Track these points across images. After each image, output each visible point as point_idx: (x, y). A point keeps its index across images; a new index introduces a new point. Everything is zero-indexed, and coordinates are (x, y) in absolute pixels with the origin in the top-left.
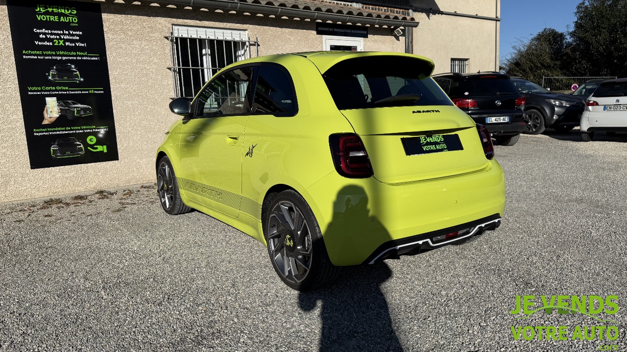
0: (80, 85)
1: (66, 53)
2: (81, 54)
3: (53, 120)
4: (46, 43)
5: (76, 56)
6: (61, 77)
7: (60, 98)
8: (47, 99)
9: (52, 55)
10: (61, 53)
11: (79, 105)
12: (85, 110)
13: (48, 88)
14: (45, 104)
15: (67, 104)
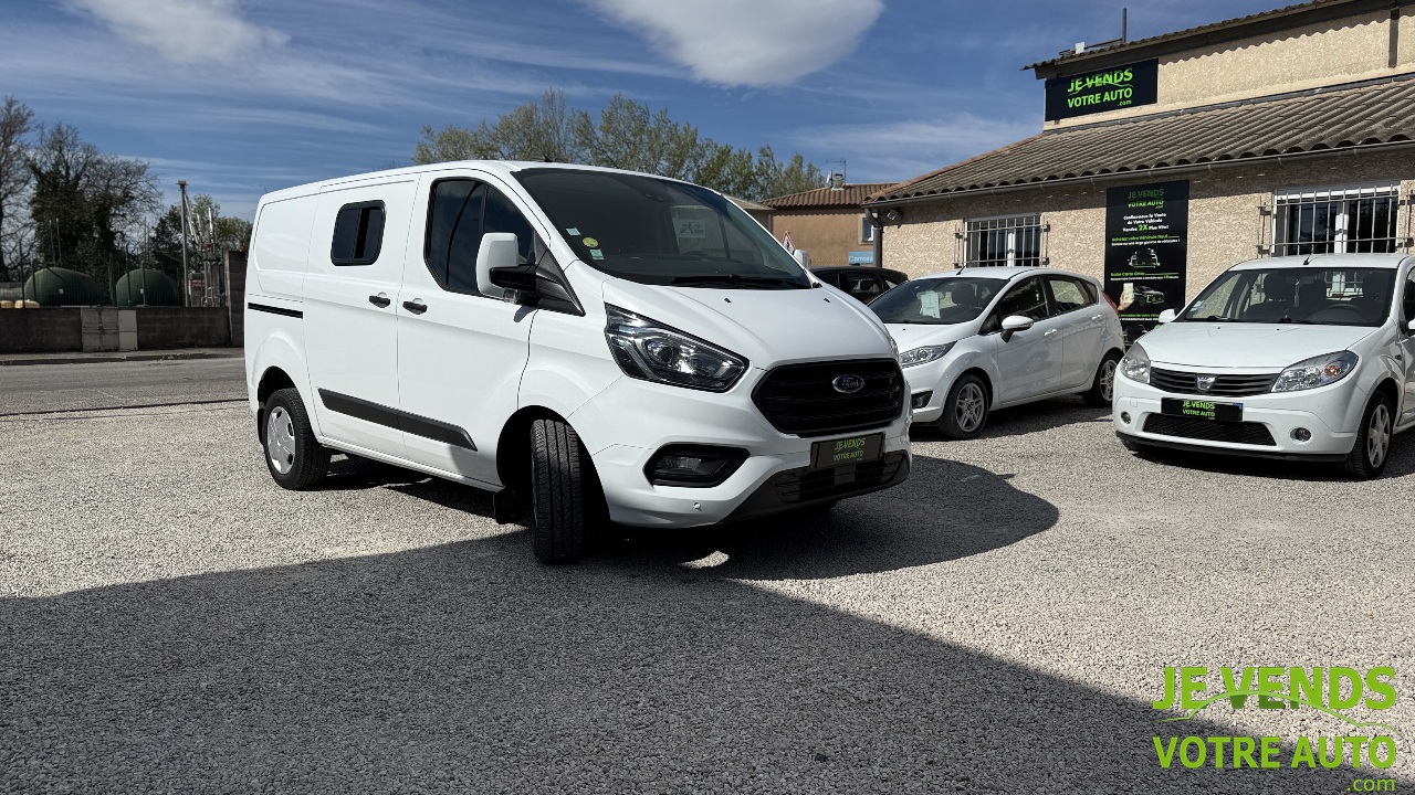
0: (1158, 270)
1: (1149, 237)
2: (1160, 237)
3: (1127, 306)
4: (1132, 229)
5: (1157, 240)
6: (1140, 263)
7: (1136, 284)
8: (1125, 285)
9: (1134, 241)
10: (1143, 238)
11: (1153, 292)
12: (1157, 296)
13: (1127, 274)
14: (1122, 290)
15: (1141, 290)
